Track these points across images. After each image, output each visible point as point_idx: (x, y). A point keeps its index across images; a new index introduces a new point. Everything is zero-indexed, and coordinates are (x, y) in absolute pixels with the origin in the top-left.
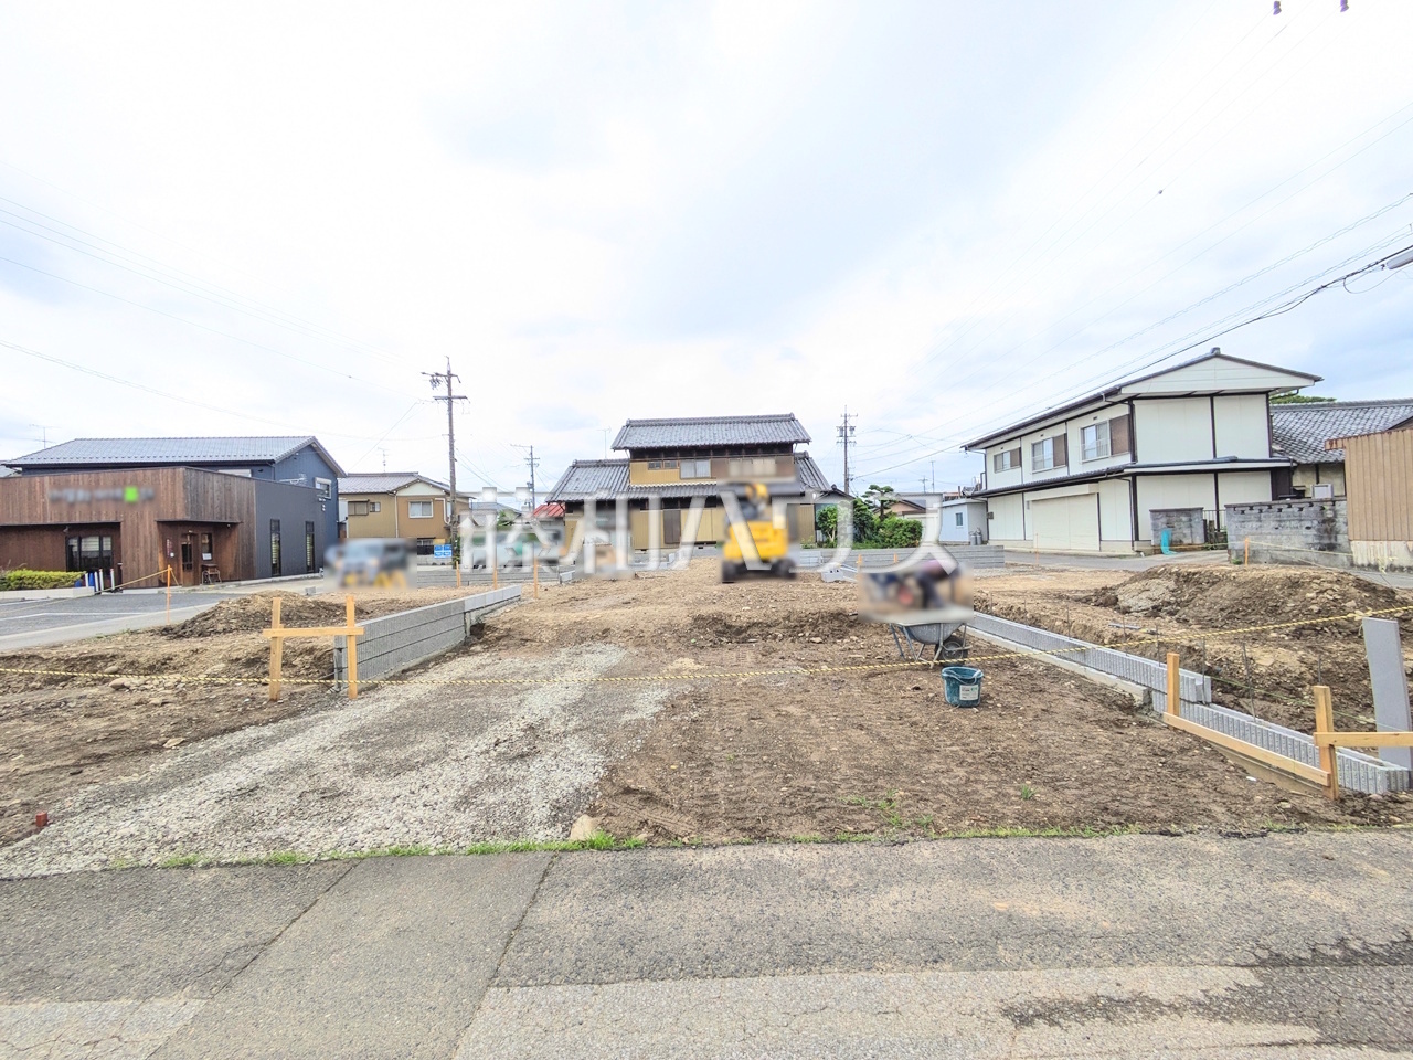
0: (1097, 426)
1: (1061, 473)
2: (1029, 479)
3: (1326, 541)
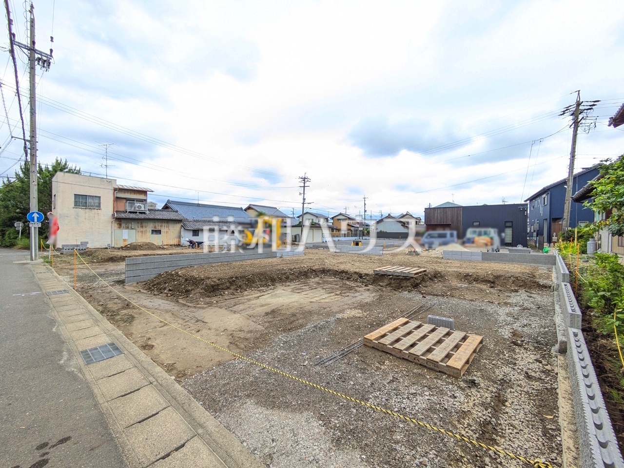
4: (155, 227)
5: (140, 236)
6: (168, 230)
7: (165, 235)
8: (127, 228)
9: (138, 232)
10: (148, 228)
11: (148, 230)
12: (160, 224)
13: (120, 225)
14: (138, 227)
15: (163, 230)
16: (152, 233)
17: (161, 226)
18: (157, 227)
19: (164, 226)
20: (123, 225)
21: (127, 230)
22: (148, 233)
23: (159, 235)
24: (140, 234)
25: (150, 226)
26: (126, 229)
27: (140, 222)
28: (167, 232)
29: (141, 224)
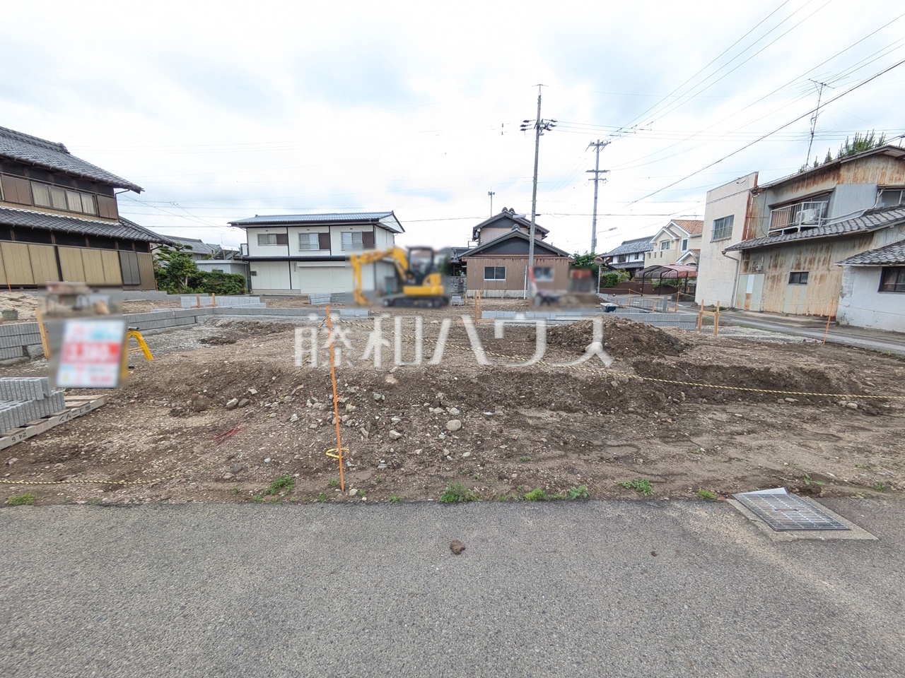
0: (352, 233)
1: (325, 253)
2: (295, 253)
3: (460, 290)
4: (798, 265)
5: (769, 288)
6: (825, 272)
7: (817, 286)
8: (754, 271)
9: (768, 278)
10: (784, 269)
11: (784, 274)
12: (809, 256)
13: (747, 264)
14: (769, 267)
15: (815, 271)
16: (792, 281)
17: (811, 262)
18: (802, 266)
19: (819, 261)
20: (751, 265)
21: (753, 275)
22: (783, 280)
23: (803, 286)
24: (770, 283)
25: (789, 263)
26: (753, 273)
27: (774, 254)
28: (821, 276)
29: (775, 260)
